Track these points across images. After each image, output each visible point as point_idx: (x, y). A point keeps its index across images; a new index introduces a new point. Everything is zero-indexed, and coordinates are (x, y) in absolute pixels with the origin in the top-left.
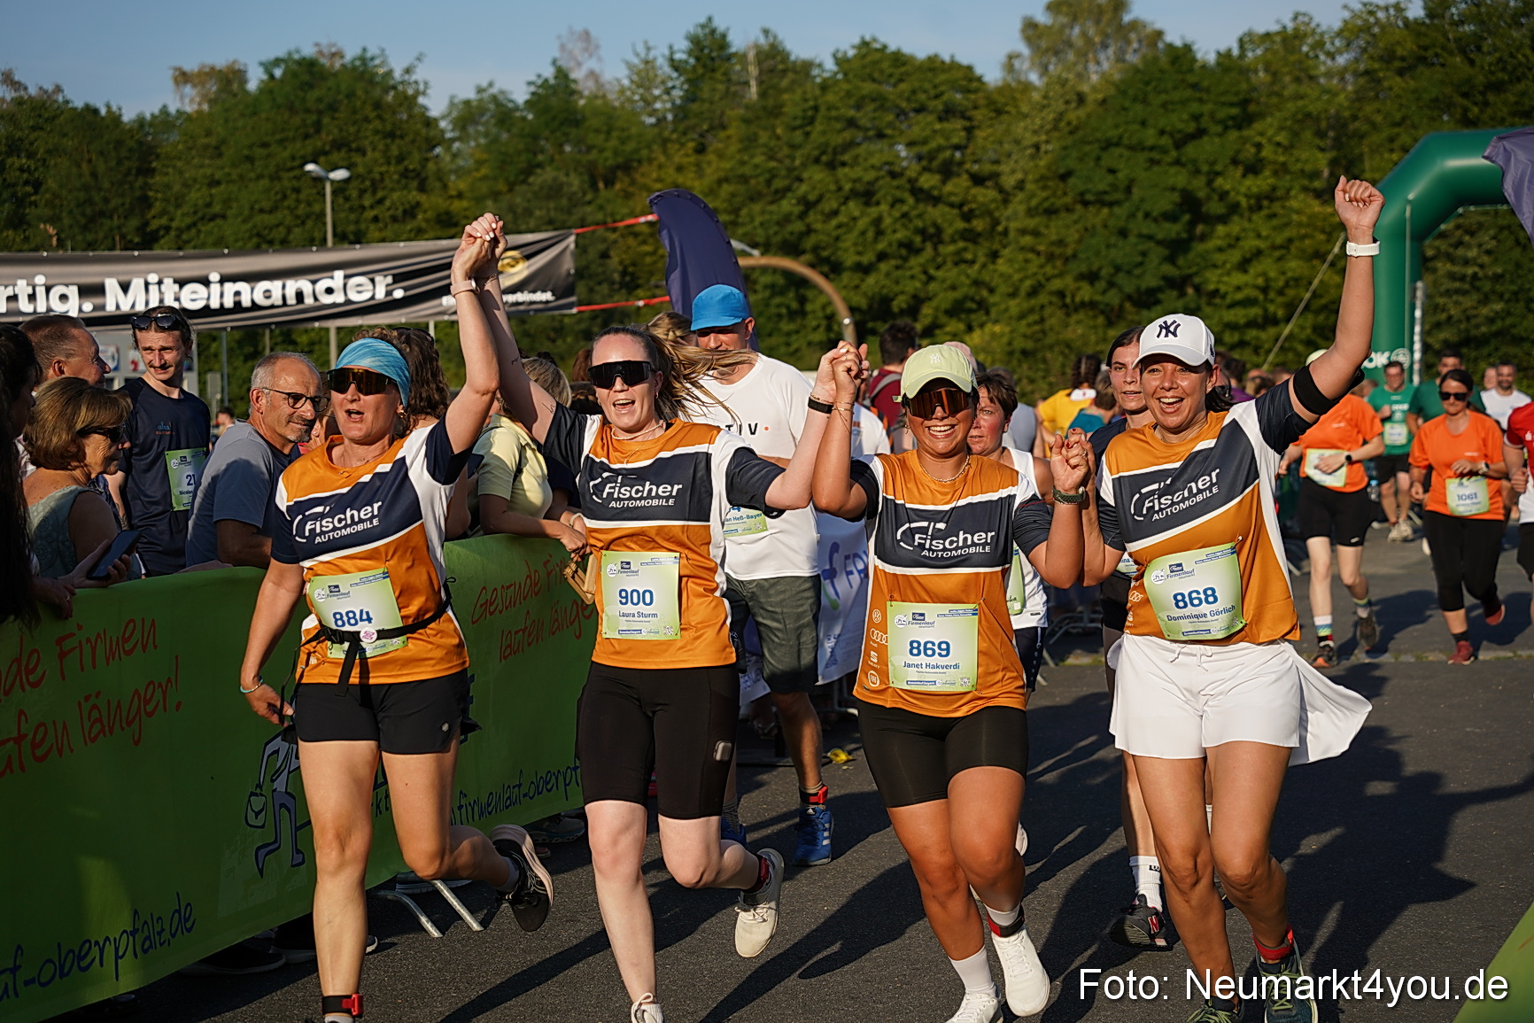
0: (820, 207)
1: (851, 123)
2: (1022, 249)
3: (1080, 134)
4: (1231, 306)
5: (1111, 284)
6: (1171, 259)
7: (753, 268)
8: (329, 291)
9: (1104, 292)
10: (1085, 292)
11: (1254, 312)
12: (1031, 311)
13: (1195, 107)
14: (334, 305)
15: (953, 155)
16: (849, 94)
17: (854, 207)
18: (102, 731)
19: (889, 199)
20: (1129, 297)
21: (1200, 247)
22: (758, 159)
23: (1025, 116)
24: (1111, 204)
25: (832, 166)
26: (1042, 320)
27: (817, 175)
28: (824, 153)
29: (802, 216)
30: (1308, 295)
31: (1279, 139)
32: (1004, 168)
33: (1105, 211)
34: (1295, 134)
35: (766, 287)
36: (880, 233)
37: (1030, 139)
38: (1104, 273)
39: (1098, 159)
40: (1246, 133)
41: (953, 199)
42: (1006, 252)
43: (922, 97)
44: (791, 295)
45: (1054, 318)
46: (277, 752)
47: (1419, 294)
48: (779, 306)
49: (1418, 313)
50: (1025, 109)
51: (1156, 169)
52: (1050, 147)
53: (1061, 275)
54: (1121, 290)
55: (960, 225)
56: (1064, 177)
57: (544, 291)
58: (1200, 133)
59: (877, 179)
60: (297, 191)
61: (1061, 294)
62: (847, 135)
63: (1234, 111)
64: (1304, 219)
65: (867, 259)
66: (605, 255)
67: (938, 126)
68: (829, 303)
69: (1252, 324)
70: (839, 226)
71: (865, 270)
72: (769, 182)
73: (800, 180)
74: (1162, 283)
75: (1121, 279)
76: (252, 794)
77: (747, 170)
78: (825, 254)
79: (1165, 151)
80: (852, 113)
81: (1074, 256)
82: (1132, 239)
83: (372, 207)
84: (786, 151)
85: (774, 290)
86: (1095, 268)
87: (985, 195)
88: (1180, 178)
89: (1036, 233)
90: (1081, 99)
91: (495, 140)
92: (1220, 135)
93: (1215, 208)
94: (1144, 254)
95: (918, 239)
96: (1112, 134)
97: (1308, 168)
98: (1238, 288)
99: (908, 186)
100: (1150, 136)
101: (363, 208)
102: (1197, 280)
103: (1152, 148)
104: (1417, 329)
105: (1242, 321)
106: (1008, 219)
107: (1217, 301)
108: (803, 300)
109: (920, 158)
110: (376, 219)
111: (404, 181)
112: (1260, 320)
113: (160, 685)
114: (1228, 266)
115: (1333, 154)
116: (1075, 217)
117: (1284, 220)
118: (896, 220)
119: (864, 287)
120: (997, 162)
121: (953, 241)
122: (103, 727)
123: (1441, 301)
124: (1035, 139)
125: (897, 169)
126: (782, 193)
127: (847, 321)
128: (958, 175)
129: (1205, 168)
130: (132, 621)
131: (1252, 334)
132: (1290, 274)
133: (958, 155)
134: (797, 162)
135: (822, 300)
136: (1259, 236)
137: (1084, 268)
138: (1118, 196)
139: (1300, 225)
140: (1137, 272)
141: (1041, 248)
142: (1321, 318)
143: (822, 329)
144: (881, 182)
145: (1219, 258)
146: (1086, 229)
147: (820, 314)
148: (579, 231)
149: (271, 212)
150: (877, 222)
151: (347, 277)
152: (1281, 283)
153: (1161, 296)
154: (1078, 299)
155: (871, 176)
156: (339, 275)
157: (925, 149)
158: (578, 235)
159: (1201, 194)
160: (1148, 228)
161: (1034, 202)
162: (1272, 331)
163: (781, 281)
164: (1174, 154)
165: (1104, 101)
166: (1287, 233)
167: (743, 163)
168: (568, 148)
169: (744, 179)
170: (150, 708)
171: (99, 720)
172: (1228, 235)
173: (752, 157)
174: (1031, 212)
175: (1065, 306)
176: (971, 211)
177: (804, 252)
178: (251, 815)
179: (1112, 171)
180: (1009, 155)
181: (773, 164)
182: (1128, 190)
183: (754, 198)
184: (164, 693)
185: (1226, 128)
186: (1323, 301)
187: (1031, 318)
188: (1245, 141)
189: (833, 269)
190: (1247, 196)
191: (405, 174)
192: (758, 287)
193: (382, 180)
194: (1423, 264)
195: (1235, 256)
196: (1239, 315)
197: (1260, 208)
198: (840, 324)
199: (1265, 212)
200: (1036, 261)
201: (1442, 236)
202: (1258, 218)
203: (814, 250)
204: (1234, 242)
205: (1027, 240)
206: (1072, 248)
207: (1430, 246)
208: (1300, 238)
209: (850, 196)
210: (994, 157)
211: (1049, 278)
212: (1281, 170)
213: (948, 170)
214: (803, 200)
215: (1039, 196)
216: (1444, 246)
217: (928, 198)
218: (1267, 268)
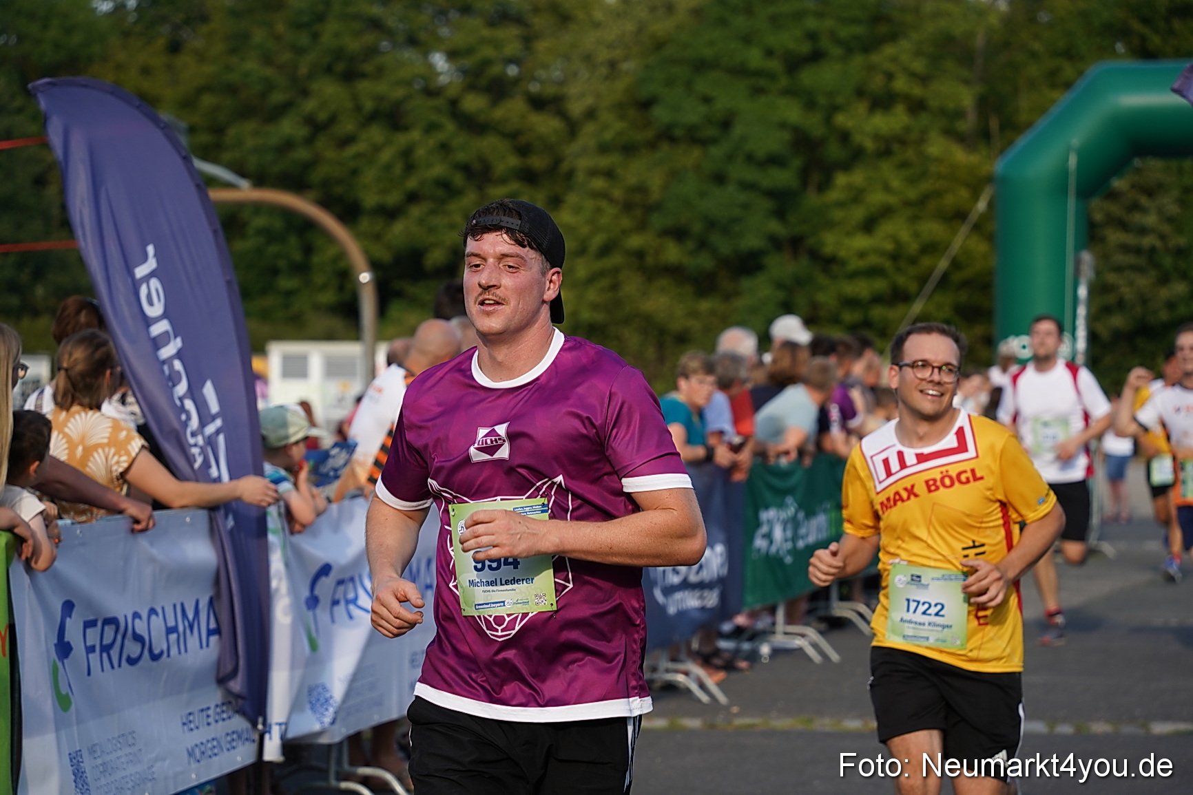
0: (332, 129)
1: (374, 23)
2: (594, 194)
3: (667, 50)
4: (854, 275)
5: (703, 244)
6: (780, 214)
7: (241, 205)
9: (694, 253)
10: (673, 253)
11: (880, 285)
12: (602, 274)
15: (505, 72)
17: (376, 133)
19: (423, 124)
20: (723, 262)
21: (812, 199)
22: (249, 65)
23: (598, 26)
24: (704, 143)
25: (350, 76)
26: (615, 287)
27: (329, 91)
29: (309, 141)
30: (943, 264)
32: (573, 90)
33: (696, 152)
35: (261, 232)
36: (410, 167)
37: (603, 54)
38: (697, 227)
39: (689, 85)
40: (874, 58)
41: (505, 128)
42: (572, 198)
44: (293, 241)
45: (632, 285)
47: (1083, 267)
48: (279, 256)
49: (1083, 292)
51: (761, 99)
52: (628, 66)
53: (642, 226)
54: (714, 251)
55: (513, 161)
56: (646, 105)
58: (817, 56)
59: (406, 98)
61: (640, 255)
62: (369, 38)
64: (944, 170)
65: (393, 198)
66: (40, 182)
68: (342, 255)
69: (877, 299)
70: (358, 156)
71: (390, 214)
72: (264, 95)
73: (305, 93)
74: (765, 244)
75: (715, 238)
77: (233, 77)
78: (338, 190)
79: (771, 76)
80: (375, 9)
81: (657, 206)
82: (731, 189)
84: (288, 55)
85: (270, 235)
86: (683, 222)
87: (546, 125)
88: (793, 112)
89: (609, 174)
92: (841, 59)
93: (834, 151)
94: (745, 206)
95: (458, 180)
96: (707, 52)
97: (951, 106)
98: (862, 254)
99: (447, 108)
100: (754, 58)
102: (811, 241)
103: (758, 73)
104: (1082, 311)
105: (866, 295)
106: (575, 156)
107: (836, 269)
108: (308, 250)
109: (464, 72)
112: (887, 295)
114: (849, 226)
115: (979, 88)
116: (659, 156)
118: (432, 152)
119: (388, 236)
120: (562, 83)
121: (503, 181)
123: (1111, 278)
124: (611, 54)
125: (434, 86)
126: (281, 110)
127: (365, 277)
128: (513, 97)
129: (822, 100)
131: (877, 313)
132: (924, 238)
133: (512, 70)
134: (303, 71)
135: (331, 252)
136: (887, 188)
137: (669, 223)
138: (711, 132)
139: (939, 176)
140: (737, 228)
141: (617, 193)
142: (963, 295)
143: (330, 289)
144: (412, 103)
145: (838, 214)
146: (673, 173)
147: (330, 268)
150: (407, 154)
152: (914, 247)
153: (766, 261)
154: (661, 261)
155: (399, 93)
157: (466, 63)
159: (818, 133)
160: (750, 175)
161: (608, 136)
162: (901, 309)
163: (278, 224)
164: (784, 81)
166: (925, 186)
167: (230, 68)
169: (231, 89)
172: (849, 187)
173: (242, 60)
174: (604, 149)
175: (643, 269)
176: (528, 144)
177: (310, 187)
179: (707, 100)
180: (575, 74)
181: (269, 72)
182: (726, 124)
183: (246, 112)
185: (849, 51)
186: (958, 277)
187: (605, 282)
188: (872, 69)
189: (349, 212)
190: (877, 137)
192: (250, 231)
194: (1091, 235)
195: (858, 213)
196: (862, 289)
197: (888, 153)
198: (356, 282)
199: (896, 159)
200: (610, 210)
201: (1112, 196)
202: (887, 169)
203: (326, 184)
204: (857, 196)
205: (599, 184)
206: (655, 195)
207: (1099, 208)
208: (938, 194)
209: (372, 118)
210: (557, 74)
211: (626, 233)
212: (916, 106)
213: (498, 90)
214: (310, 121)
215: (614, 127)
216: (1115, 209)
217: (473, 125)
218: (897, 230)
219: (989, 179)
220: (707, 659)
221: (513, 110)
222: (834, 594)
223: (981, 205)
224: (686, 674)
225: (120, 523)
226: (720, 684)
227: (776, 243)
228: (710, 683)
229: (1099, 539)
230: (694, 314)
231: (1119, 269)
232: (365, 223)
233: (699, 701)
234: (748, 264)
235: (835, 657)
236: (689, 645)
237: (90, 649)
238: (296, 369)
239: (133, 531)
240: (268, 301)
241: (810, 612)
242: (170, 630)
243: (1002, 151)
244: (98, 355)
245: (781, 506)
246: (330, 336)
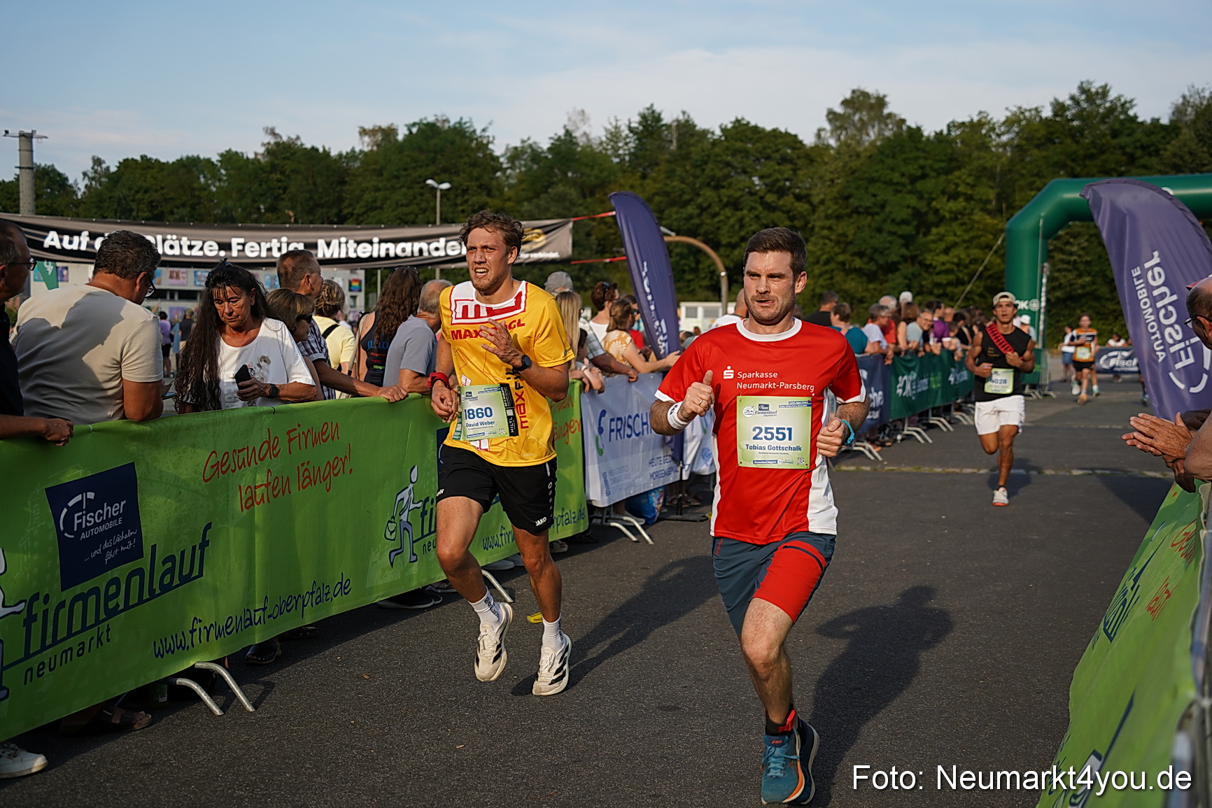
0: (709, 210)
1: (728, 164)
2: (823, 237)
3: (857, 174)
4: (938, 274)
5: (871, 259)
6: (906, 246)
7: (670, 243)
8: (437, 249)
9: (867, 263)
10: (858, 263)
11: (951, 277)
12: (826, 272)
13: (922, 162)
14: (439, 257)
15: (785, 184)
16: (727, 148)
17: (728, 212)
18: (310, 483)
19: (748, 207)
20: (880, 267)
21: (921, 239)
22: (675, 184)
23: (826, 164)
24: (872, 215)
25: (717, 187)
26: (832, 278)
27: (708, 193)
28: (712, 180)
29: (699, 215)
30: (981, 269)
31: (970, 180)
32: (814, 192)
33: (870, 218)
34: (978, 178)
35: (677, 254)
36: (742, 226)
37: (828, 176)
38: (869, 251)
39: (867, 188)
40: (950, 177)
41: (784, 208)
42: (813, 239)
43: (769, 151)
44: (691, 258)
45: (839, 277)
46: (402, 499)
47: (1045, 270)
48: (685, 265)
49: (1044, 281)
50: (826, 160)
51: (899, 195)
52: (839, 181)
53: (844, 252)
54: (876, 262)
56: (847, 198)
57: (554, 252)
58: (924, 176)
59: (742, 196)
60: (422, 195)
61: (843, 263)
62: (726, 171)
63: (942, 165)
64: (981, 226)
65: (734, 240)
66: (588, 235)
67: (777, 167)
68: (714, 264)
69: (949, 284)
70: (719, 222)
71: (733, 246)
72: (681, 196)
73: (698, 195)
74: (899, 259)
75: (877, 256)
76: (389, 522)
77: (668, 189)
78: (711, 236)
79: (904, 185)
80: (729, 158)
81: (851, 243)
82: (885, 235)
83: (461, 204)
84: (691, 179)
85: (682, 256)
86: (863, 249)
87: (802, 207)
88: (913, 201)
89: (830, 228)
90: (858, 155)
91: (530, 169)
92: (935, 178)
93: (931, 218)
94: (891, 242)
96: (875, 175)
97: (984, 198)
98: (943, 264)
99: (759, 200)
100: (896, 177)
101: (456, 205)
102: (920, 258)
103: (897, 184)
104: (1044, 289)
105: (945, 282)
106: (815, 221)
107: (931, 270)
108: (698, 262)
109: (766, 185)
110: (463, 211)
111: (479, 191)
112: (954, 281)
113: (341, 459)
114: (938, 251)
115: (998, 190)
116: (852, 220)
117: (969, 227)
118: (752, 219)
119: (732, 256)
120: (810, 189)
122: (311, 480)
123: (1056, 274)
124: (832, 176)
125: (753, 191)
126: (688, 202)
127: (723, 274)
128: (788, 195)
129: (926, 196)
130: (326, 423)
131: (949, 289)
132: (972, 257)
133: (788, 184)
134: (697, 186)
135: (708, 262)
136: (955, 235)
137: (856, 250)
138: (877, 210)
139: (979, 229)
140: (887, 252)
141: (834, 237)
142: (989, 282)
143: (708, 279)
144: (744, 198)
145: (933, 246)
146: (859, 228)
147: (707, 270)
148: (576, 219)
149: (407, 205)
150: (741, 220)
151: (447, 242)
152: (967, 261)
153: (900, 267)
154: (853, 266)
155: (739, 194)
156: (442, 240)
157: (768, 181)
158: (574, 222)
159: (924, 210)
160: (893, 228)
161: (830, 211)
162: (961, 288)
163: (686, 251)
164: (909, 187)
165: (870, 156)
166: (972, 234)
167: (667, 185)
168: (570, 174)
169: (667, 194)
170: (335, 472)
171: (309, 477)
172: (938, 234)
173: (672, 181)
174: (827, 217)
175: (845, 270)
176: (794, 215)
177: (699, 235)
178: (388, 533)
179: (874, 196)
180: (816, 185)
181: (683, 186)
182: (883, 206)
183: (673, 204)
184: (343, 464)
185: (939, 174)
186: (990, 272)
188: (949, 182)
189: (716, 246)
190: (951, 212)
191: (480, 186)
192: (673, 254)
193: (467, 190)
194: (1048, 256)
195: (942, 246)
196: (943, 279)
197: (956, 219)
198: (719, 276)
199: (959, 221)
200: (830, 244)
201: (1058, 238)
202: (955, 225)
203: (706, 233)
204: (941, 238)
205: (825, 232)
206: (850, 238)
207: (1052, 244)
208: (979, 237)
209: (726, 205)
210: (808, 186)
211: (837, 254)
212: (969, 198)
213: (782, 192)
214: (700, 207)
215: (832, 208)
216: (1059, 244)
217: (770, 208)
218: (960, 253)
219: (1002, 231)
220: (872, 442)
221: (788, 200)
222: (930, 414)
223: (999, 242)
224: (864, 447)
225: (625, 378)
226: (878, 452)
227: (904, 258)
228: (874, 451)
229: (1049, 390)
230: (867, 290)
231: (1059, 270)
232: (722, 250)
233: (869, 459)
234: (892, 268)
235: (930, 441)
236: (865, 434)
237: (612, 431)
238: (692, 314)
239: (629, 381)
240: (681, 284)
241: (919, 421)
242: (644, 424)
243: (1008, 219)
244: (625, 308)
245: (909, 374)
246: (706, 300)
